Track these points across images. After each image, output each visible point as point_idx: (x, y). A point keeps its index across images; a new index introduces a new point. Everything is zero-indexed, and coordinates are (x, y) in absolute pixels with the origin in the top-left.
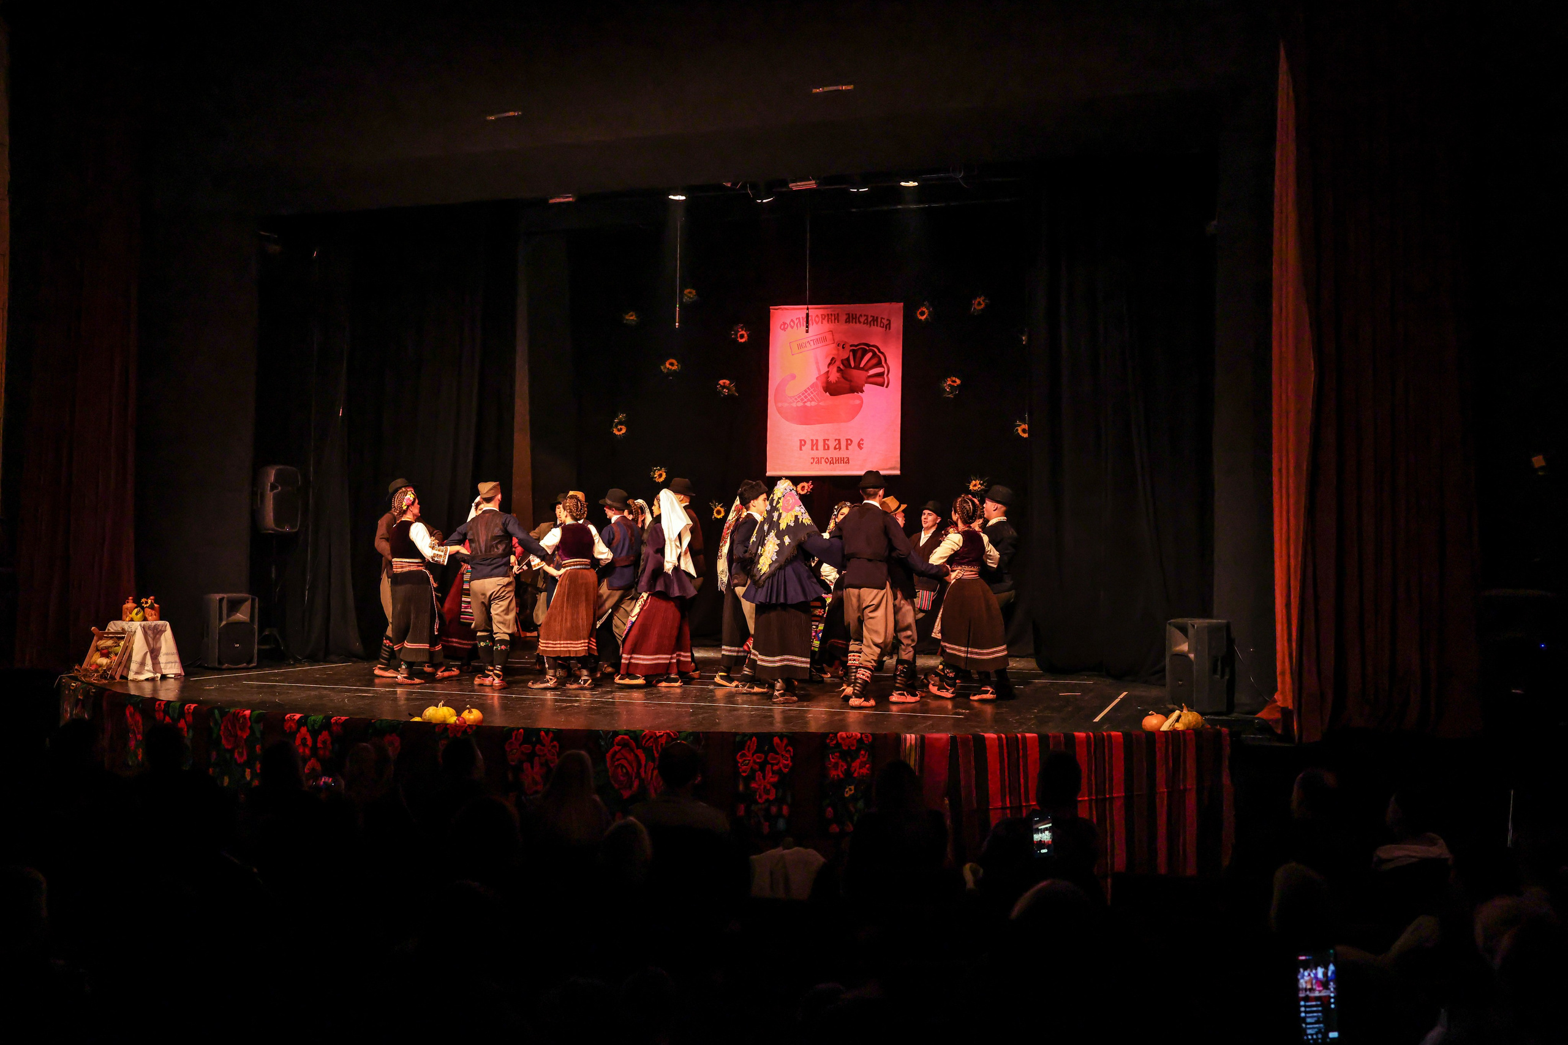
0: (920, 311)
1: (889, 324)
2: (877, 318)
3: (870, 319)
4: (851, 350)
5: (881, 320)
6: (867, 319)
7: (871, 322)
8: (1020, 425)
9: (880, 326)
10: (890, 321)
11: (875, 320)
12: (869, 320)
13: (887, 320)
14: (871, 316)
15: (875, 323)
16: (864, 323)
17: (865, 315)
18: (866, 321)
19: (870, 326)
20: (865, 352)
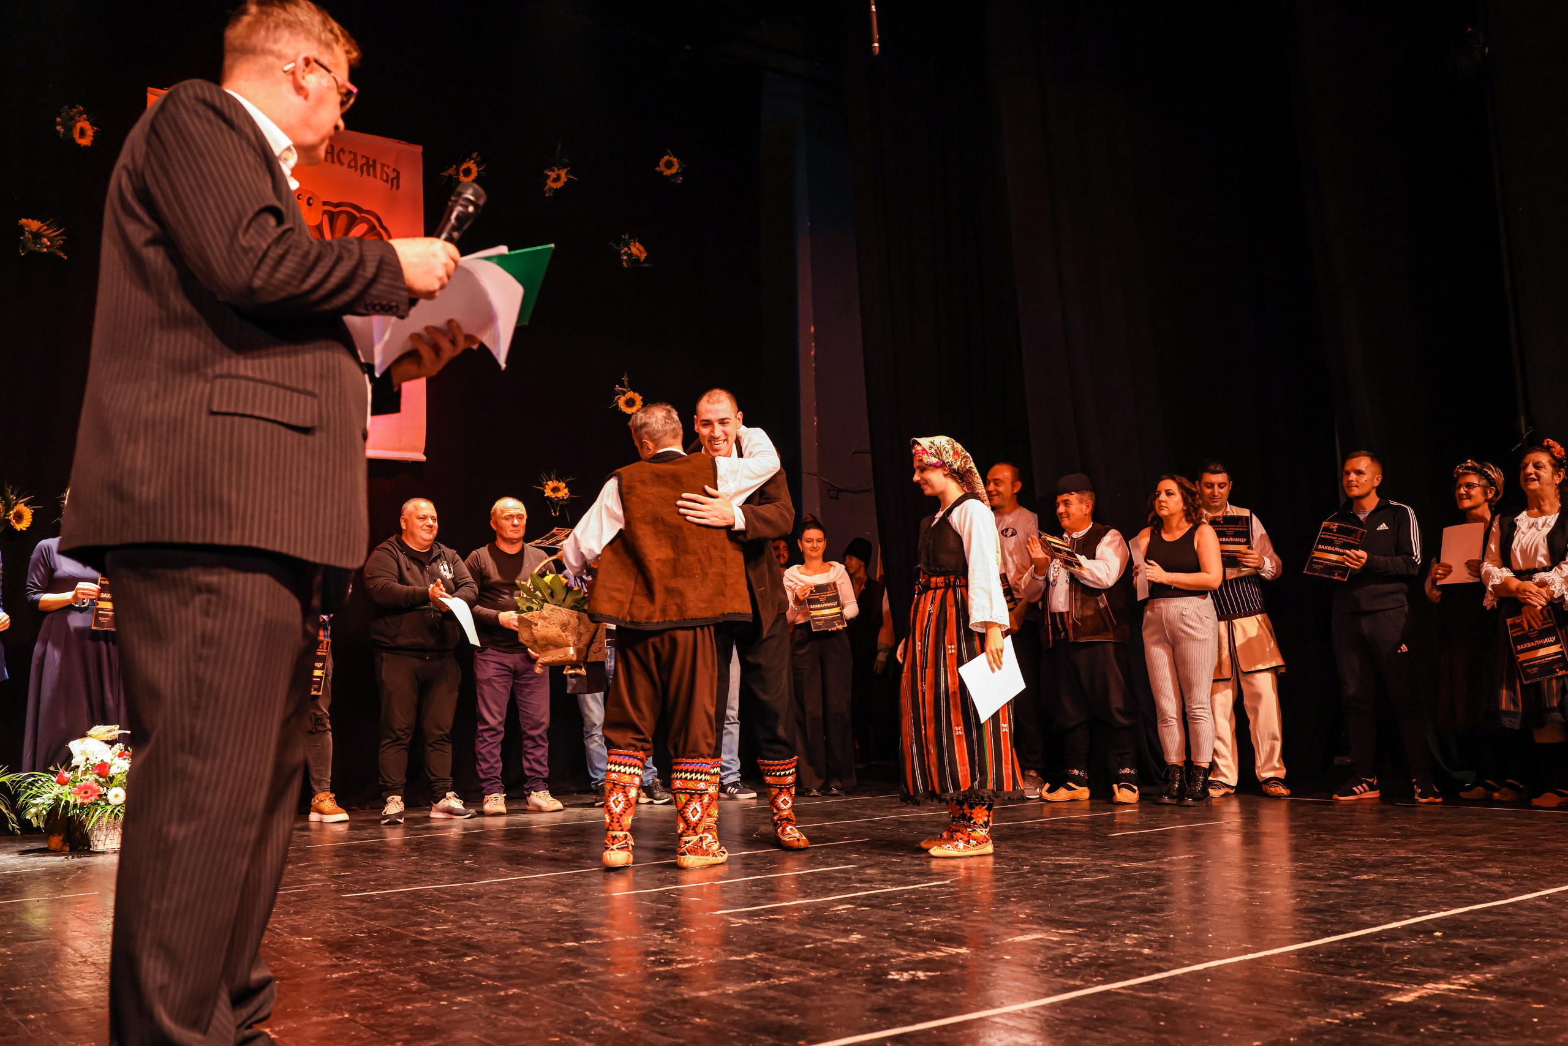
0: (465, 166)
1: (398, 178)
2: (374, 161)
3: (361, 162)
4: (325, 212)
5: (382, 169)
6: (355, 159)
7: (362, 166)
8: (624, 393)
9: (381, 179)
10: (398, 173)
11: (370, 166)
12: (359, 164)
13: (394, 170)
14: (363, 156)
15: (371, 169)
16: (349, 166)
17: (350, 152)
18: (353, 164)
19: (362, 172)
20: (352, 221)
